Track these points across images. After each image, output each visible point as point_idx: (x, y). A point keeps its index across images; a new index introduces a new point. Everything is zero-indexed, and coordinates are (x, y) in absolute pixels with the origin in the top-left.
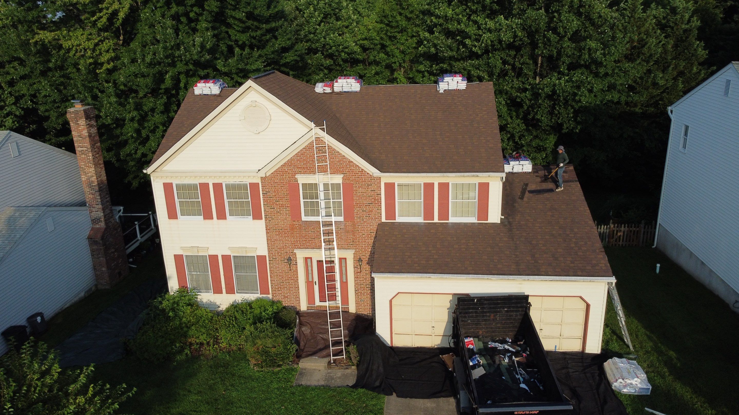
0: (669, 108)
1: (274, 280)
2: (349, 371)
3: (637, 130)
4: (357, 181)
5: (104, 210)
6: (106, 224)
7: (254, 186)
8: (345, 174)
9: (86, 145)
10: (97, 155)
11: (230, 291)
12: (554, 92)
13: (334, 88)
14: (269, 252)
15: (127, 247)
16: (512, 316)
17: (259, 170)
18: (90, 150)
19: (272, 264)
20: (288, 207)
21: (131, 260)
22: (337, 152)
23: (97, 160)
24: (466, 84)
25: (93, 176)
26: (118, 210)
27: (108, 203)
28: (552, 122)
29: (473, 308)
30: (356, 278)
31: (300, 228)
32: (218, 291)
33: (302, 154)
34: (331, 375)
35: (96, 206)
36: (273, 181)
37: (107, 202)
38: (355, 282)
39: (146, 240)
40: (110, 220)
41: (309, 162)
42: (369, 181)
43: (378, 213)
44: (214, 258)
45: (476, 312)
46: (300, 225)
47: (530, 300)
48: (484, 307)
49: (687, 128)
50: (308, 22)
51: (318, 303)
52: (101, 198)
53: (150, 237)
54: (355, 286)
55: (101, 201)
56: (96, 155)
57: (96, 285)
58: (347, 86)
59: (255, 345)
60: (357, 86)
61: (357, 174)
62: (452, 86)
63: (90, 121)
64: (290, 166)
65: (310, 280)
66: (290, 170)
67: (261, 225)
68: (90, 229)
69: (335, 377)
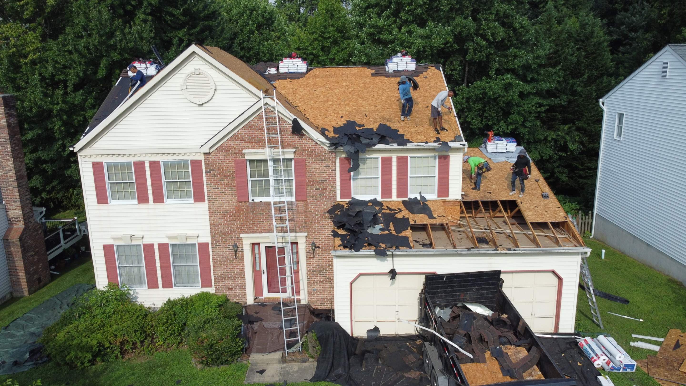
0: (601, 100)
1: (217, 270)
2: (307, 364)
3: (559, 133)
4: (310, 156)
5: (23, 208)
6: (25, 223)
7: (196, 164)
8: (297, 148)
9: (4, 135)
10: (17, 148)
11: (167, 284)
12: (485, 94)
13: (280, 68)
14: (212, 238)
15: (48, 253)
16: (483, 294)
17: (202, 146)
18: (8, 141)
19: (216, 252)
20: (234, 186)
21: (53, 267)
22: (288, 124)
23: (17, 153)
24: (415, 65)
25: (11, 170)
26: (39, 212)
27: (28, 202)
28: (483, 124)
29: (442, 288)
30: (309, 264)
31: (247, 210)
32: (153, 285)
33: (250, 127)
34: (287, 369)
35: (13, 204)
36: (218, 158)
37: (27, 199)
38: (307, 269)
39: (72, 246)
40: (30, 220)
41: (257, 136)
42: (323, 156)
43: (333, 191)
44: (149, 248)
45: (445, 292)
46: (248, 207)
47: (502, 276)
48: (454, 286)
49: (621, 116)
50: (241, 30)
51: (266, 295)
52: (20, 195)
53: (74, 244)
54: (307, 273)
55: (20, 198)
56: (15, 147)
57: (11, 293)
58: (293, 66)
59: (199, 338)
60: (304, 67)
61: (310, 148)
62: (401, 67)
63: (9, 110)
64: (237, 140)
65: (258, 269)
66: (237, 145)
67: (204, 207)
68: (6, 230)
69: (291, 371)
